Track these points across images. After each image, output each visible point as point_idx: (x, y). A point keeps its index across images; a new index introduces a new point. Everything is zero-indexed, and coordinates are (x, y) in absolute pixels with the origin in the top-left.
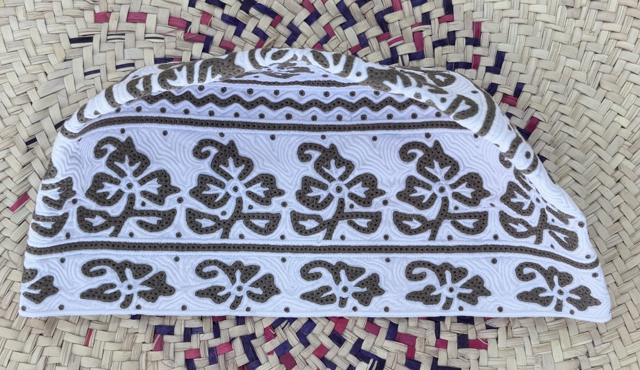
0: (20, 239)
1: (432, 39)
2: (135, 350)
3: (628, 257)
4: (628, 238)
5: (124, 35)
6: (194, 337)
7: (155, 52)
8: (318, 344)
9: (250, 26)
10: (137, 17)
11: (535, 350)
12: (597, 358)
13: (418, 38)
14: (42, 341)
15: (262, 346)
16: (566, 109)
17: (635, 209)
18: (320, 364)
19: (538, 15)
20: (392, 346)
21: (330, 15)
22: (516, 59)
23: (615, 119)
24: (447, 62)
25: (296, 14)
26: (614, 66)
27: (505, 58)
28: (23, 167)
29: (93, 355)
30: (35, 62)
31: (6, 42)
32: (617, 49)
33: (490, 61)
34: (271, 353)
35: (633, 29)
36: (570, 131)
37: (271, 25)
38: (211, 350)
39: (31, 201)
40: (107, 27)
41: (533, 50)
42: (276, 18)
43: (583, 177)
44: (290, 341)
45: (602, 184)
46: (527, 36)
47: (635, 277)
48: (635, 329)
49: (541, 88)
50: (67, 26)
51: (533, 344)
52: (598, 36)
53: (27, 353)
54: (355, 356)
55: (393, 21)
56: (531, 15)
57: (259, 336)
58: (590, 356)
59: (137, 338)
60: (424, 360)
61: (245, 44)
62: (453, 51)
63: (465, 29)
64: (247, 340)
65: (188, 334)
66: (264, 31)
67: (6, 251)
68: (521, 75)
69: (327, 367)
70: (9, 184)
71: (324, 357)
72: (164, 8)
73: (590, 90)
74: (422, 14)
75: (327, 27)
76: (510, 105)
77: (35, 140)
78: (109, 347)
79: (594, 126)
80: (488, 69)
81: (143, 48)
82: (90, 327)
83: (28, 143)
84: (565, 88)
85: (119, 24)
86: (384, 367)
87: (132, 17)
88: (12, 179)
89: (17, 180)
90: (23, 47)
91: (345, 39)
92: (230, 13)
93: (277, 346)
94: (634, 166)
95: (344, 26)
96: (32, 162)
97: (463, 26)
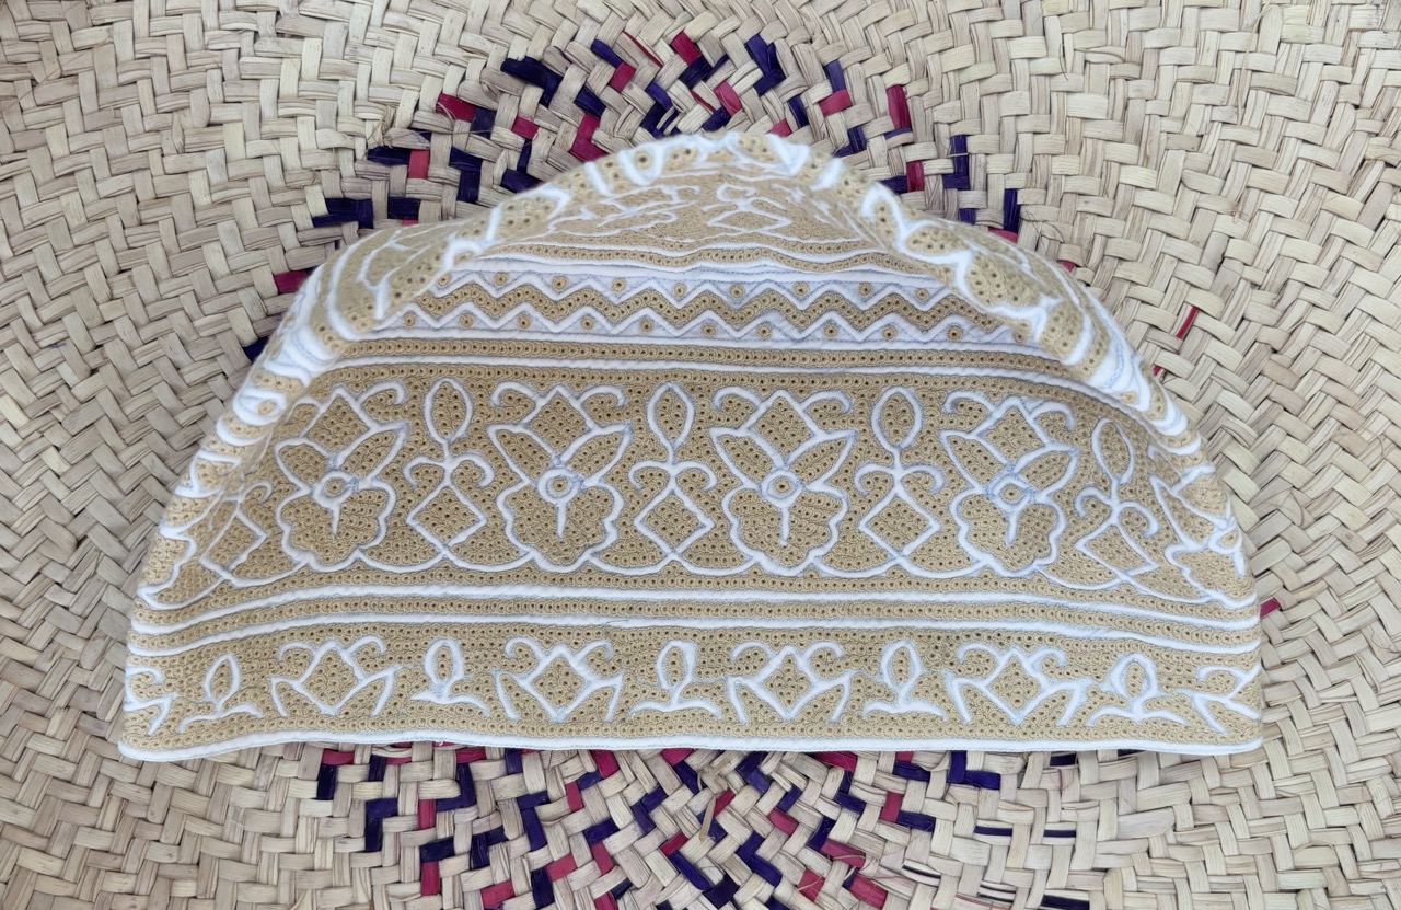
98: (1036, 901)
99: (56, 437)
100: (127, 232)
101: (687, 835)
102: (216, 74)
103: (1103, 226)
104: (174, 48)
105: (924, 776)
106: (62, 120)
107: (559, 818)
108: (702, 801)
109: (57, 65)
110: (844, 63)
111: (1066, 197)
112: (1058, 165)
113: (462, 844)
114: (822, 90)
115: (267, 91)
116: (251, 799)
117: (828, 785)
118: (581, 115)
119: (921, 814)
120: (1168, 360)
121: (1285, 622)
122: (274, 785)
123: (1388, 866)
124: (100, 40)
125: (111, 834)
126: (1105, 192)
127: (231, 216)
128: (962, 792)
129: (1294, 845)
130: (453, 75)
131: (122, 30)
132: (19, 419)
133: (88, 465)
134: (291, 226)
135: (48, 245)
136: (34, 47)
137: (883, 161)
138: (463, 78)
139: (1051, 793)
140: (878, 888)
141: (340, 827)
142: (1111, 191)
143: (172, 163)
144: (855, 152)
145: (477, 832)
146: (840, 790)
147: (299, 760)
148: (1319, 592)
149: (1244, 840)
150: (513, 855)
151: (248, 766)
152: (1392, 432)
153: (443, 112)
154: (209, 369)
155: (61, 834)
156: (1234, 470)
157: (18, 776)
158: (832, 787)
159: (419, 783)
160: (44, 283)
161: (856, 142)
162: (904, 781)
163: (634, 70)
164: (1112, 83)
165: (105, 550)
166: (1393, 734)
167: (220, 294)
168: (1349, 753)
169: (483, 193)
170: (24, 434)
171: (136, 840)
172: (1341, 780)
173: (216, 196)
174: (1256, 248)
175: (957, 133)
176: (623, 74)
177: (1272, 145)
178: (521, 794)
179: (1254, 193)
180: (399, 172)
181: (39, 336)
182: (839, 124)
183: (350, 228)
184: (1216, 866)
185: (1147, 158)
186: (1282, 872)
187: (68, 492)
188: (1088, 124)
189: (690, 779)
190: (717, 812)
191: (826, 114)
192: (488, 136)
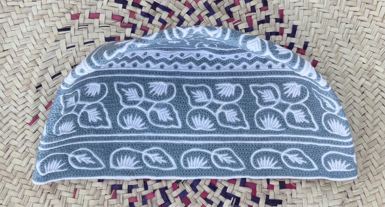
0: (35, 141)
1: (257, 20)
2: (101, 200)
3: (371, 134)
4: (370, 124)
5: (88, 26)
6: (133, 190)
7: (105, 34)
8: (202, 191)
9: (157, 17)
10: (94, 16)
11: (322, 188)
12: (357, 191)
13: (249, 20)
14: (50, 197)
15: (172, 193)
16: (332, 55)
17: (373, 107)
18: (204, 202)
19: (314, 4)
20: (244, 190)
21: (200, 9)
22: (303, 28)
23: (359, 59)
24: (266, 32)
25: (181, 10)
26: (357, 30)
27: (297, 29)
28: (35, 101)
29: (78, 203)
30: (39, 43)
31: (23, 32)
32: (358, 20)
33: (289, 31)
34: (176, 197)
35: (366, 9)
36: (335, 67)
37: (168, 16)
38: (143, 197)
39: (40, 119)
40: (78, 22)
41: (313, 23)
42: (171, 12)
43: (344, 92)
44: (187, 190)
45: (354, 95)
46: (308, 16)
47: (375, 145)
48: (377, 174)
49: (318, 44)
50: (56, 22)
51: (321, 184)
52: (347, 14)
53: (42, 204)
54: (223, 196)
55: (235, 11)
56: (311, 4)
57: (170, 188)
58: (353, 190)
59: (102, 192)
60: (262, 196)
61: (154, 27)
62: (269, 26)
63: (274, 14)
64: (163, 191)
65: (130, 189)
66: (165, 20)
67: (27, 148)
68: (307, 37)
69: (208, 203)
70: (27, 110)
71: (206, 198)
72: (109, 10)
73: (345, 44)
74: (251, 7)
75: (199, 16)
76: (301, 54)
77: (41, 86)
78: (87, 198)
79: (348, 63)
80: (288, 35)
81: (98, 33)
82: (76, 188)
83: (37, 88)
84: (331, 43)
85: (85, 20)
86: (239, 202)
87: (92, 16)
88: (29, 108)
89: (32, 108)
90: (32, 35)
91: (209, 22)
92: (145, 11)
93: (180, 193)
94: (371, 84)
95: (208, 15)
96: (40, 98)
97: (273, 13)
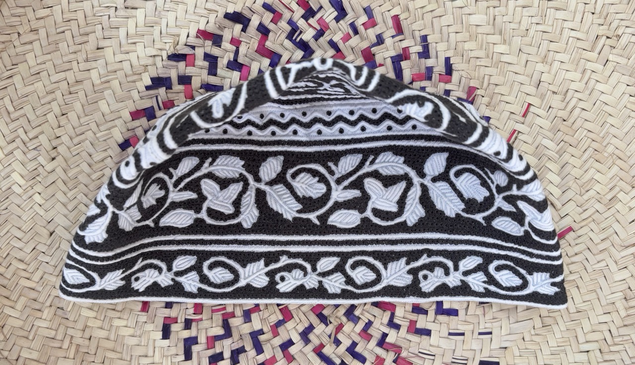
98: (477, 362)
99: (38, 188)
100: (64, 97)
101: (325, 344)
102: (100, 27)
103: (488, 71)
104: (80, 16)
105: (426, 312)
106: (33, 50)
107: (269, 341)
108: (330, 329)
109: (29, 26)
110: (372, 7)
111: (471, 59)
112: (467, 46)
113: (227, 354)
114: (364, 18)
115: (122, 32)
116: (133, 341)
117: (383, 319)
118: (260, 35)
119: (425, 329)
120: (519, 127)
121: (576, 236)
122: (143, 334)
123: (625, 338)
124: (47, 14)
125: (73, 360)
126: (488, 57)
127: (110, 88)
128: (441, 318)
129: (585, 332)
130: (203, 21)
131: (57, 9)
132: (22, 182)
133: (53, 200)
134: (136, 91)
135: (30, 105)
136: (18, 19)
137: (392, 48)
138: (208, 22)
139: (480, 316)
140: (408, 361)
141: (173, 351)
142: (490, 56)
143: (83, 66)
144: (379, 45)
145: (234, 349)
146: (389, 321)
147: (153, 323)
148: (590, 223)
149: (564, 331)
150: (249, 358)
151: (132, 327)
152: (617, 152)
153: (200, 38)
154: (104, 155)
155: (51, 361)
156: (550, 172)
157: (31, 338)
158: (386, 319)
159: (206, 329)
160: (29, 122)
161: (380, 40)
162: (417, 315)
163: (282, 15)
164: (488, 9)
165: (63, 237)
166: (625, 282)
167: (106, 122)
168: (606, 290)
169: (219, 71)
170: (24, 188)
171: (84, 362)
172: (604, 302)
173: (103, 80)
174: (554, 77)
175: (423, 34)
176: (277, 17)
177: (558, 32)
178: (251, 331)
179: (551, 53)
180: (182, 65)
181: (28, 145)
182: (372, 33)
183: (162, 91)
184: (552, 343)
185: (505, 41)
186: (581, 344)
187: (45, 212)
188: (479, 27)
189: (324, 319)
190: (337, 333)
191: (366, 29)
192: (220, 47)
